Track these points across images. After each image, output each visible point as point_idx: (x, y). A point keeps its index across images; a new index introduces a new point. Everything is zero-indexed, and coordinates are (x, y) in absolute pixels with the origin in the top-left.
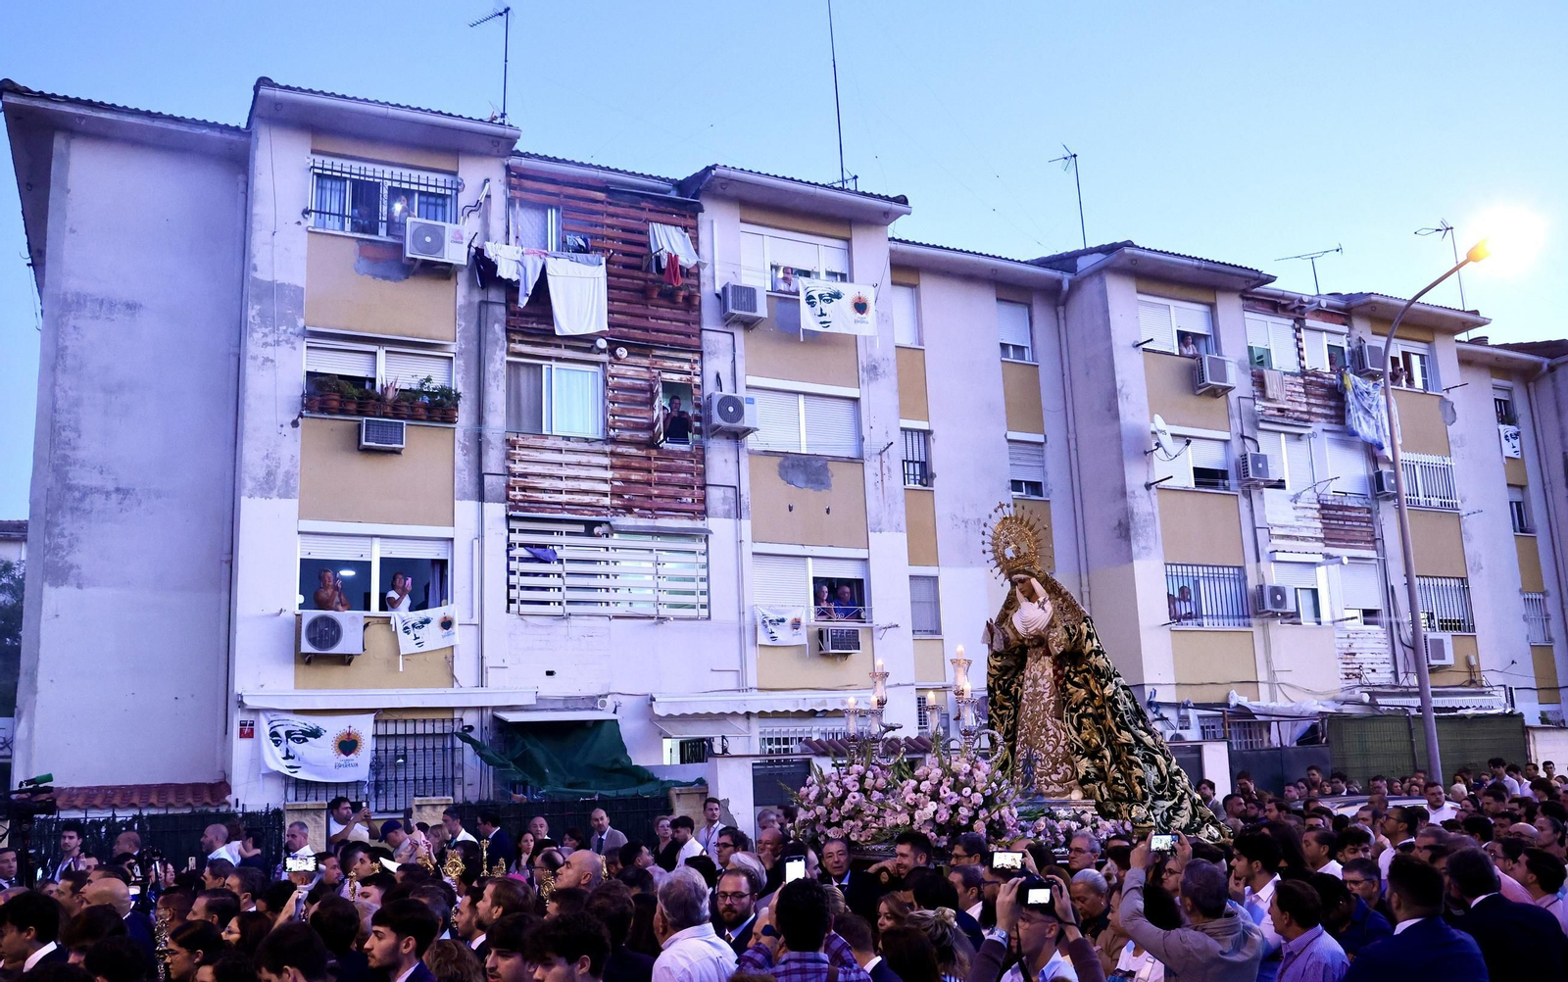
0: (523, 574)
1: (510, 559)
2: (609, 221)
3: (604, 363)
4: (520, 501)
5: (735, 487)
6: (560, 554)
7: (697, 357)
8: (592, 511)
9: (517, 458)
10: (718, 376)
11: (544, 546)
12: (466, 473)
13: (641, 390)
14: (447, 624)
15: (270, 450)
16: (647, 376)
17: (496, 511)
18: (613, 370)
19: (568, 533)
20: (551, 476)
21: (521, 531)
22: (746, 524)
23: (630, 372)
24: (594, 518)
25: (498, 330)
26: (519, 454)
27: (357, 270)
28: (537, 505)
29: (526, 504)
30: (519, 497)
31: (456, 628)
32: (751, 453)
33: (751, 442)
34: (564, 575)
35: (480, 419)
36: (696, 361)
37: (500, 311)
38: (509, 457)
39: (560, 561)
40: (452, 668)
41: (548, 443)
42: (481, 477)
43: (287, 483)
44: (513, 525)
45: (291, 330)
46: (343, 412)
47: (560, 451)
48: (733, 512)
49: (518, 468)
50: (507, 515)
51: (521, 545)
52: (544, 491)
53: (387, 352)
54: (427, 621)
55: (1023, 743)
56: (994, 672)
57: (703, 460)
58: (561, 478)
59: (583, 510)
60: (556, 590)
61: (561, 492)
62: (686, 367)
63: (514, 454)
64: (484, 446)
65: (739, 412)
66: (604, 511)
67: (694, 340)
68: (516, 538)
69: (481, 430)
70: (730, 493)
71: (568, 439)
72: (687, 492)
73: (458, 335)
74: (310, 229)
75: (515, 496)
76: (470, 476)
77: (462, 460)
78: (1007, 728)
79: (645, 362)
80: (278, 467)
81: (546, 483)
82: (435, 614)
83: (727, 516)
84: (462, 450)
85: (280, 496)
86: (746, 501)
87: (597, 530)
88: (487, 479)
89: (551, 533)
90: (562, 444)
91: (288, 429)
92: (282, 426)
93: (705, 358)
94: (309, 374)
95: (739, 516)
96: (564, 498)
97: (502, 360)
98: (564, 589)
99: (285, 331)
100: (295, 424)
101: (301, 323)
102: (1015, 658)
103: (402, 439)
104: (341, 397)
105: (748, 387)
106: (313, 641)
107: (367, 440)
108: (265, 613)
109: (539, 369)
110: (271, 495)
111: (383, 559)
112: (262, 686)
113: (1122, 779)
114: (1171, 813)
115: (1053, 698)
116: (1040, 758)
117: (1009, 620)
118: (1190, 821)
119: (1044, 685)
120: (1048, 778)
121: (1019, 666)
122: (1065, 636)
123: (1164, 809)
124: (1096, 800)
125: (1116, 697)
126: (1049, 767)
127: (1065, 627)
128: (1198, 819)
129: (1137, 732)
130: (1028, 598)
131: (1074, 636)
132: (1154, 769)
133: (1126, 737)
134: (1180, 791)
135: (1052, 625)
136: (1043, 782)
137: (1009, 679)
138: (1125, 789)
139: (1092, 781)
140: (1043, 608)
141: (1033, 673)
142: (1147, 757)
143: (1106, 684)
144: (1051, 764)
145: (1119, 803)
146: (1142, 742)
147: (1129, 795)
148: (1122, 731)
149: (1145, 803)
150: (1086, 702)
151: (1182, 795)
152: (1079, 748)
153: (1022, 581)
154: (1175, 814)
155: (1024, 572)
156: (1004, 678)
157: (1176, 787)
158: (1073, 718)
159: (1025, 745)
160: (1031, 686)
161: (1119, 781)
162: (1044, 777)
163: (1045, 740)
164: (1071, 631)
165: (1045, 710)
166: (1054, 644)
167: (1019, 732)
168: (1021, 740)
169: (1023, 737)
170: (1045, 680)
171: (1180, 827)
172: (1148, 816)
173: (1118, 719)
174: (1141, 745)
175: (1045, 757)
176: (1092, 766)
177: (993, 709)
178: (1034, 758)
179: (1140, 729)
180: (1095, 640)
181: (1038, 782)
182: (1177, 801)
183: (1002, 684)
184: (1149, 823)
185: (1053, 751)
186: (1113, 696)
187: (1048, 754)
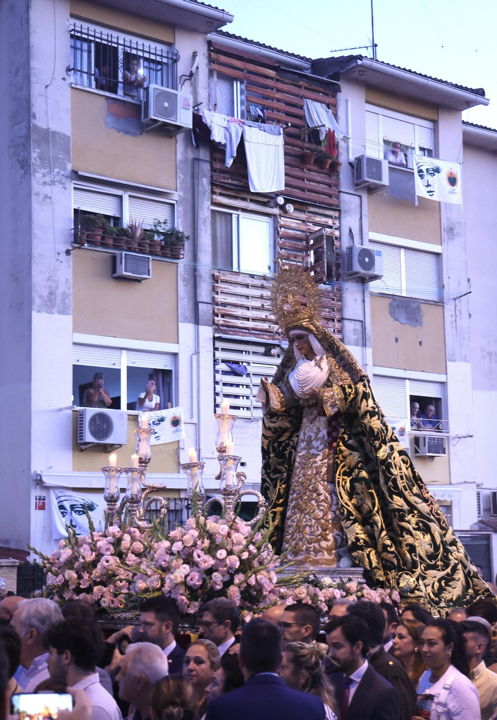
0: (225, 384)
1: (216, 371)
2: (278, 95)
3: (275, 215)
4: (222, 326)
5: (362, 321)
6: (250, 369)
7: (336, 214)
8: (269, 336)
9: (219, 290)
10: (350, 230)
11: (237, 363)
12: (186, 300)
13: (300, 239)
14: (176, 422)
15: (51, 274)
16: (304, 228)
17: (207, 332)
18: (283, 221)
19: (254, 353)
20: (242, 306)
21: (223, 350)
22: (369, 351)
23: (293, 223)
24: (271, 342)
25: (205, 182)
26: (221, 287)
27: (106, 124)
28: (232, 329)
29: (225, 328)
30: (221, 322)
31: (182, 426)
32: (372, 294)
33: (374, 286)
34: (251, 386)
35: (195, 258)
36: (335, 218)
37: (206, 167)
38: (214, 290)
39: (248, 375)
40: (179, 458)
41: (240, 279)
42: (196, 304)
43: (64, 301)
44: (219, 344)
45: (62, 172)
46: (103, 245)
47: (247, 286)
48: (360, 341)
49: (220, 298)
50: (214, 336)
51: (223, 361)
52: (237, 318)
53: (130, 196)
54: (162, 420)
55: (294, 508)
56: (269, 434)
57: (340, 299)
58: (248, 308)
59: (263, 335)
60: (245, 398)
61: (248, 319)
62: (330, 222)
63: (218, 287)
64: (198, 279)
65: (371, 264)
66: (277, 337)
67: (333, 201)
68: (220, 355)
69: (195, 266)
70: (358, 325)
71: (252, 276)
72: (331, 324)
73: (178, 185)
74: (73, 85)
75: (218, 321)
76: (188, 303)
77: (183, 290)
78: (279, 492)
79: (303, 216)
80: (57, 288)
81: (239, 312)
82: (168, 413)
83: (357, 344)
84: (183, 282)
85: (60, 312)
86: (369, 332)
87: (273, 351)
88: (200, 305)
89: (241, 352)
90: (249, 281)
91: (63, 257)
92: (59, 254)
93: (343, 215)
94: (76, 211)
95: (364, 345)
96: (250, 324)
97: (208, 209)
98: (251, 397)
99: (58, 173)
100: (68, 252)
101: (69, 167)
102: (290, 419)
103: (149, 271)
104: (104, 233)
105: (371, 241)
106: (94, 434)
107: (126, 271)
108: (52, 408)
109: (229, 217)
110: (53, 311)
111: (128, 368)
112: (50, 468)
113: (391, 547)
114: (443, 584)
115: (326, 461)
116: (310, 524)
117: (285, 379)
118: (463, 593)
119: (318, 447)
120: (316, 545)
121: (297, 428)
122: (342, 395)
123: (436, 579)
124: (364, 568)
125: (390, 460)
126: (319, 533)
127: (341, 386)
128: (471, 591)
129: (413, 499)
130: (305, 355)
131: (349, 395)
132: (428, 537)
133: (398, 502)
134: (453, 562)
135: (328, 384)
136: (312, 549)
137: (284, 441)
138: (395, 557)
139: (361, 548)
140: (319, 367)
141: (308, 434)
142: (421, 524)
143: (380, 447)
144: (320, 530)
145: (389, 572)
146: (416, 509)
147: (399, 563)
148: (394, 496)
149: (414, 572)
150: (359, 466)
151: (456, 565)
152: (350, 514)
153: (299, 337)
154: (447, 584)
155: (302, 328)
156: (279, 440)
157: (450, 556)
158: (346, 482)
159: (296, 510)
160: (304, 448)
161: (389, 548)
162: (313, 544)
163: (316, 504)
164: (347, 390)
165: (317, 473)
166: (329, 404)
167: (290, 497)
168: (292, 505)
169: (294, 502)
170: (319, 442)
171: (452, 598)
172: (416, 586)
173: (390, 483)
174: (416, 512)
175: (315, 523)
176: (361, 532)
177: (266, 473)
178: (304, 524)
179: (415, 495)
180: (370, 401)
181: (308, 550)
182: (449, 571)
183: (276, 446)
184: (417, 593)
185: (324, 516)
186: (386, 459)
187: (317, 520)
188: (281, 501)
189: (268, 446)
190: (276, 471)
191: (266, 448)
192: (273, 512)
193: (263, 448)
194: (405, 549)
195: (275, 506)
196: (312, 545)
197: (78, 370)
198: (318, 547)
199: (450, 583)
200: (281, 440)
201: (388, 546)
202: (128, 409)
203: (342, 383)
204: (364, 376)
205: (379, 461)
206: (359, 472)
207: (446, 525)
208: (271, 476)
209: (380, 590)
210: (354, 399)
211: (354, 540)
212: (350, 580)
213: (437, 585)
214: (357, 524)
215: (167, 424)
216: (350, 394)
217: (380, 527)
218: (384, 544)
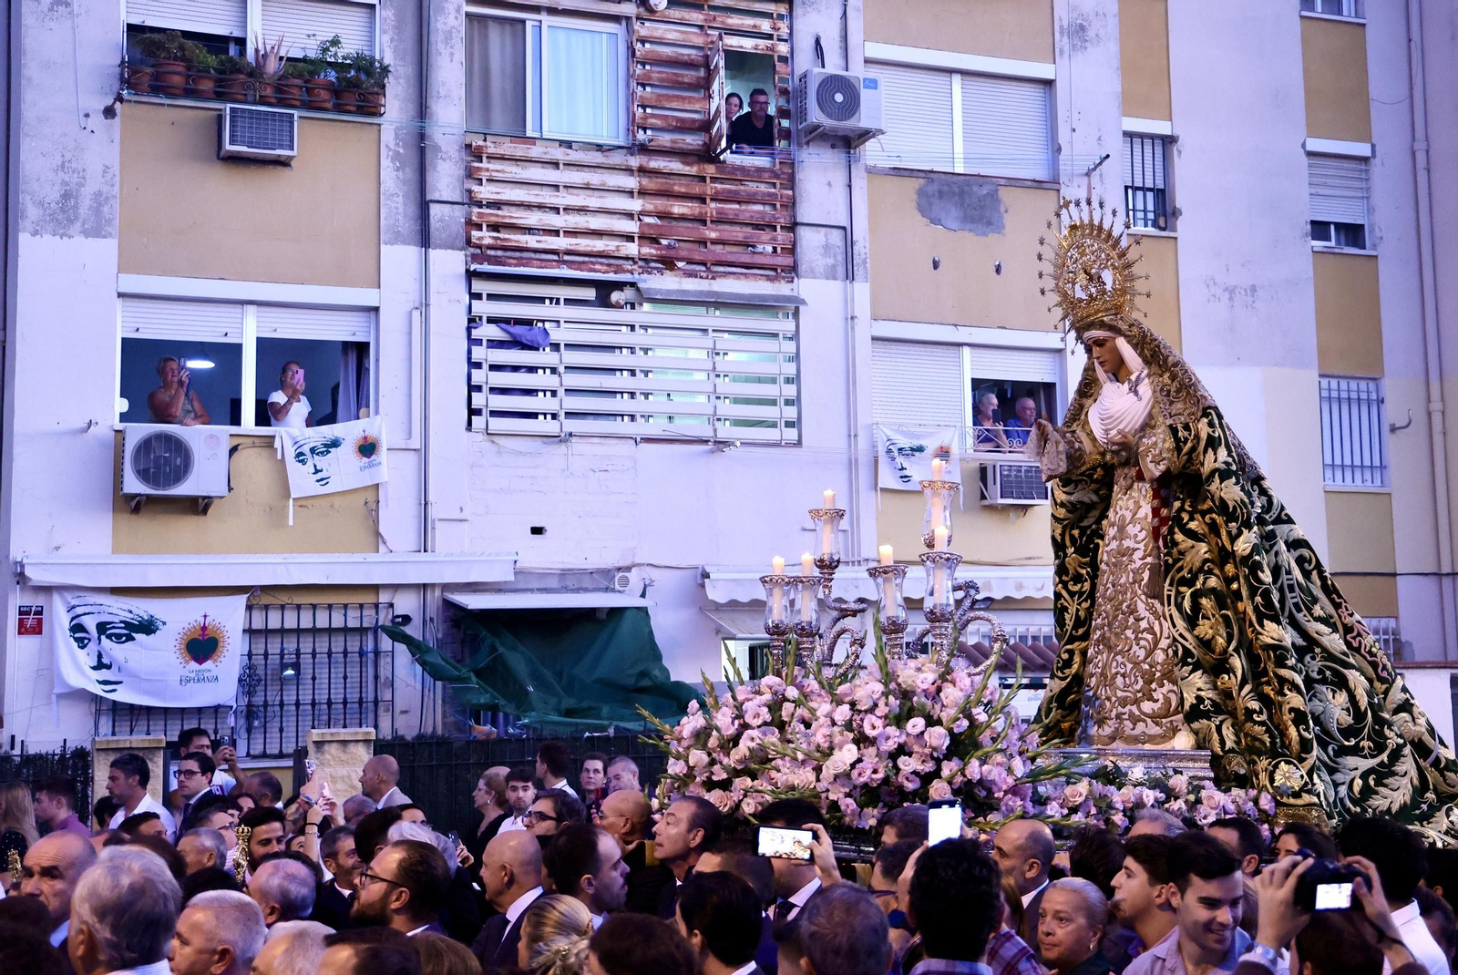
0: (494, 368)
1: (473, 342)
3: (628, 19)
4: (490, 247)
5: (844, 228)
6: (556, 335)
7: (782, 9)
8: (609, 265)
9: (484, 176)
10: (818, 42)
11: (528, 323)
12: (400, 199)
13: (690, 65)
14: (368, 448)
15: (68, 156)
16: (699, 41)
17: (449, 263)
18: (644, 30)
19: (568, 301)
20: (541, 207)
21: (491, 297)
22: (862, 289)
23: (671, 33)
24: (611, 277)
26: (487, 170)
28: (518, 254)
29: (500, 253)
30: (487, 241)
31: (384, 456)
32: (871, 171)
33: (872, 152)
34: (561, 369)
35: (422, 110)
36: (781, 17)
38: (471, 174)
39: (556, 347)
40: (376, 521)
41: (536, 151)
42: (424, 206)
43: (97, 211)
44: (478, 286)
46: (190, 93)
47: (556, 165)
48: (841, 270)
49: (485, 192)
50: (467, 271)
51: (491, 320)
52: (529, 230)
54: (335, 443)
55: (1098, 643)
57: (791, 185)
58: (556, 210)
59: (592, 263)
60: (548, 394)
61: (556, 233)
62: (765, 26)
63: (479, 169)
64: (429, 155)
65: (852, 105)
66: (628, 265)
68: (483, 308)
69: (422, 128)
70: (836, 237)
71: (568, 144)
72: (765, 235)
75: (480, 238)
76: (405, 204)
77: (393, 180)
78: (1078, 616)
79: (696, 17)
80: (81, 185)
81: (533, 219)
82: (352, 432)
83: (832, 276)
84: (393, 161)
85: (86, 234)
86: (862, 252)
87: (616, 296)
88: (435, 210)
89: (541, 300)
90: (559, 154)
91: (97, 121)
92: (87, 115)
93: (798, 11)
94: (132, 29)
95: (850, 277)
96: (561, 243)
97: (458, 10)
98: (561, 393)
100: (109, 112)
103: (292, 141)
104: (189, 69)
105: (867, 61)
106: (144, 475)
107: (232, 142)
108: (62, 427)
109: (519, 26)
110: (71, 232)
111: (260, 341)
112: (57, 548)
113: (1261, 712)
114: (1372, 783)
115: (1149, 560)
116: (1122, 671)
119: (1136, 536)
120: (1134, 709)
121: (1106, 503)
122: (1170, 443)
123: (1359, 773)
124: (1212, 751)
125: (1257, 558)
126: (1138, 687)
127: (1170, 426)
128: (1430, 796)
131: (1185, 443)
132: (1342, 697)
133: (1273, 632)
134: (1393, 740)
136: (1126, 717)
137: (1090, 526)
138: (1266, 732)
139: (1206, 715)
140: (1136, 393)
141: (1120, 513)
142: (1328, 673)
143: (1240, 533)
144: (1141, 682)
145: (1256, 758)
146: (1319, 644)
147: (1273, 743)
148: (1265, 622)
149: (1305, 759)
150: (1206, 568)
151: (1400, 748)
152: (1187, 652)
153: (1100, 343)
154: (1379, 783)
155: (1103, 325)
156: (1082, 524)
157: (1387, 732)
158: (1183, 598)
159: (1101, 647)
160: (1114, 538)
161: (1255, 716)
162: (1128, 707)
163: (1133, 637)
164: (1180, 434)
165: (1134, 582)
166: (1149, 459)
167: (1093, 623)
168: (1095, 637)
169: (1098, 633)
170: (1138, 527)
171: (1389, 808)
172: (1306, 784)
173: (1258, 599)
174: (1317, 650)
175: (1132, 669)
176: (1208, 686)
177: (1061, 581)
178: (1114, 671)
179: (1318, 619)
180: (1223, 453)
181: (1118, 716)
182: (1386, 760)
183: (1077, 536)
184: (1307, 798)
185: (1146, 658)
186: (1250, 555)
187: (1136, 664)
188: (1081, 631)
189: (1063, 535)
190: (1078, 579)
191: (1059, 538)
192: (1067, 651)
193: (1053, 538)
194: (1288, 717)
195: (1072, 640)
196: (1126, 710)
197: (132, 348)
198: (1137, 713)
199: (1385, 781)
200: (1085, 523)
201: (1254, 711)
202: (257, 424)
203: (1172, 422)
204: (1209, 407)
205: (1238, 559)
206: (1206, 579)
207: (1390, 674)
208: (1070, 587)
209: (1235, 791)
210: (1194, 449)
211: (1195, 702)
212: (1176, 772)
213: (1358, 783)
214: (1200, 672)
215: (347, 453)
216: (1186, 440)
217: (1239, 678)
218: (1247, 708)
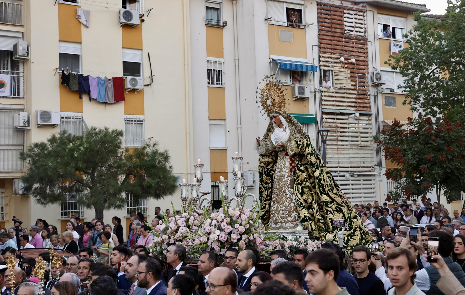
56: (262, 165)
102: (272, 157)
113: (322, 220)
114: (349, 238)
115: (289, 178)
116: (282, 209)
117: (269, 138)
118: (360, 242)
119: (285, 171)
120: (286, 219)
121: (275, 162)
122: (296, 146)
123: (346, 235)
124: (309, 231)
125: (320, 177)
126: (287, 213)
127: (296, 141)
128: (364, 241)
129: (333, 196)
130: (278, 126)
132: (341, 215)
133: (325, 198)
134: (354, 227)
135: (289, 140)
136: (283, 222)
137: (270, 168)
138: (323, 225)
139: (307, 221)
140: (285, 131)
141: (280, 165)
142: (337, 208)
143: (316, 170)
144: (287, 212)
145: (320, 232)
146: (335, 201)
147: (325, 228)
148: (323, 195)
149: (334, 232)
150: (306, 180)
151: (356, 228)
152: (301, 204)
153: (275, 117)
154: (351, 238)
155: (276, 112)
156: (267, 168)
157: (353, 224)
158: (299, 188)
159: (275, 202)
160: (279, 172)
161: (320, 221)
162: (284, 219)
163: (285, 199)
164: (298, 143)
165: (285, 184)
166: (290, 150)
167: (273, 196)
168: (274, 200)
169: (274, 198)
170: (286, 169)
171: (354, 245)
172: (334, 238)
173: (321, 189)
174: (335, 202)
175: (285, 209)
176: (307, 213)
177: (261, 184)
178: (279, 209)
179: (334, 194)
180: (310, 148)
181: (281, 222)
182: (353, 232)
183: (266, 171)
184: (335, 243)
185: (289, 205)
186: (319, 177)
187: (286, 207)
188: (268, 198)
189: (262, 171)
190: (266, 183)
191: (261, 172)
192: (264, 204)
193: (259, 172)
194: (329, 221)
195: (266, 201)
198: (286, 221)
199: (353, 237)
200: (268, 167)
201: (320, 219)
203: (296, 139)
204: (307, 136)
205: (315, 178)
206: (306, 183)
207: (351, 208)
208: (264, 185)
209: (316, 241)
210: (302, 147)
211: (303, 217)
212: (301, 236)
213: (346, 238)
214: (305, 209)
216: (300, 144)
217: (316, 210)
218: (318, 219)
